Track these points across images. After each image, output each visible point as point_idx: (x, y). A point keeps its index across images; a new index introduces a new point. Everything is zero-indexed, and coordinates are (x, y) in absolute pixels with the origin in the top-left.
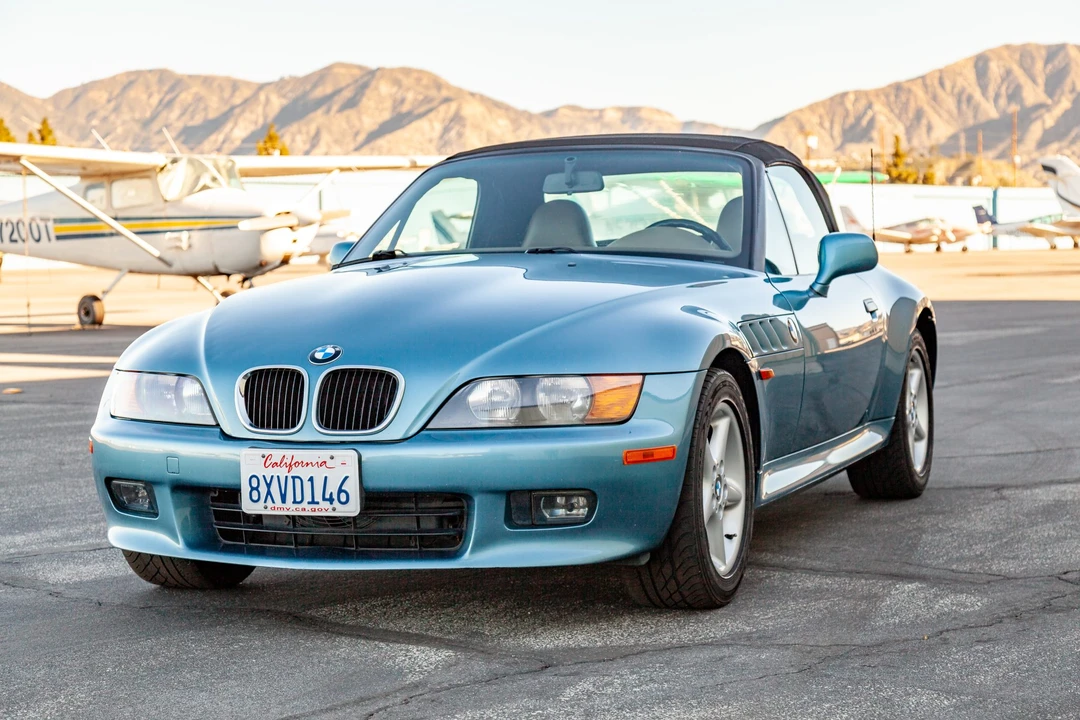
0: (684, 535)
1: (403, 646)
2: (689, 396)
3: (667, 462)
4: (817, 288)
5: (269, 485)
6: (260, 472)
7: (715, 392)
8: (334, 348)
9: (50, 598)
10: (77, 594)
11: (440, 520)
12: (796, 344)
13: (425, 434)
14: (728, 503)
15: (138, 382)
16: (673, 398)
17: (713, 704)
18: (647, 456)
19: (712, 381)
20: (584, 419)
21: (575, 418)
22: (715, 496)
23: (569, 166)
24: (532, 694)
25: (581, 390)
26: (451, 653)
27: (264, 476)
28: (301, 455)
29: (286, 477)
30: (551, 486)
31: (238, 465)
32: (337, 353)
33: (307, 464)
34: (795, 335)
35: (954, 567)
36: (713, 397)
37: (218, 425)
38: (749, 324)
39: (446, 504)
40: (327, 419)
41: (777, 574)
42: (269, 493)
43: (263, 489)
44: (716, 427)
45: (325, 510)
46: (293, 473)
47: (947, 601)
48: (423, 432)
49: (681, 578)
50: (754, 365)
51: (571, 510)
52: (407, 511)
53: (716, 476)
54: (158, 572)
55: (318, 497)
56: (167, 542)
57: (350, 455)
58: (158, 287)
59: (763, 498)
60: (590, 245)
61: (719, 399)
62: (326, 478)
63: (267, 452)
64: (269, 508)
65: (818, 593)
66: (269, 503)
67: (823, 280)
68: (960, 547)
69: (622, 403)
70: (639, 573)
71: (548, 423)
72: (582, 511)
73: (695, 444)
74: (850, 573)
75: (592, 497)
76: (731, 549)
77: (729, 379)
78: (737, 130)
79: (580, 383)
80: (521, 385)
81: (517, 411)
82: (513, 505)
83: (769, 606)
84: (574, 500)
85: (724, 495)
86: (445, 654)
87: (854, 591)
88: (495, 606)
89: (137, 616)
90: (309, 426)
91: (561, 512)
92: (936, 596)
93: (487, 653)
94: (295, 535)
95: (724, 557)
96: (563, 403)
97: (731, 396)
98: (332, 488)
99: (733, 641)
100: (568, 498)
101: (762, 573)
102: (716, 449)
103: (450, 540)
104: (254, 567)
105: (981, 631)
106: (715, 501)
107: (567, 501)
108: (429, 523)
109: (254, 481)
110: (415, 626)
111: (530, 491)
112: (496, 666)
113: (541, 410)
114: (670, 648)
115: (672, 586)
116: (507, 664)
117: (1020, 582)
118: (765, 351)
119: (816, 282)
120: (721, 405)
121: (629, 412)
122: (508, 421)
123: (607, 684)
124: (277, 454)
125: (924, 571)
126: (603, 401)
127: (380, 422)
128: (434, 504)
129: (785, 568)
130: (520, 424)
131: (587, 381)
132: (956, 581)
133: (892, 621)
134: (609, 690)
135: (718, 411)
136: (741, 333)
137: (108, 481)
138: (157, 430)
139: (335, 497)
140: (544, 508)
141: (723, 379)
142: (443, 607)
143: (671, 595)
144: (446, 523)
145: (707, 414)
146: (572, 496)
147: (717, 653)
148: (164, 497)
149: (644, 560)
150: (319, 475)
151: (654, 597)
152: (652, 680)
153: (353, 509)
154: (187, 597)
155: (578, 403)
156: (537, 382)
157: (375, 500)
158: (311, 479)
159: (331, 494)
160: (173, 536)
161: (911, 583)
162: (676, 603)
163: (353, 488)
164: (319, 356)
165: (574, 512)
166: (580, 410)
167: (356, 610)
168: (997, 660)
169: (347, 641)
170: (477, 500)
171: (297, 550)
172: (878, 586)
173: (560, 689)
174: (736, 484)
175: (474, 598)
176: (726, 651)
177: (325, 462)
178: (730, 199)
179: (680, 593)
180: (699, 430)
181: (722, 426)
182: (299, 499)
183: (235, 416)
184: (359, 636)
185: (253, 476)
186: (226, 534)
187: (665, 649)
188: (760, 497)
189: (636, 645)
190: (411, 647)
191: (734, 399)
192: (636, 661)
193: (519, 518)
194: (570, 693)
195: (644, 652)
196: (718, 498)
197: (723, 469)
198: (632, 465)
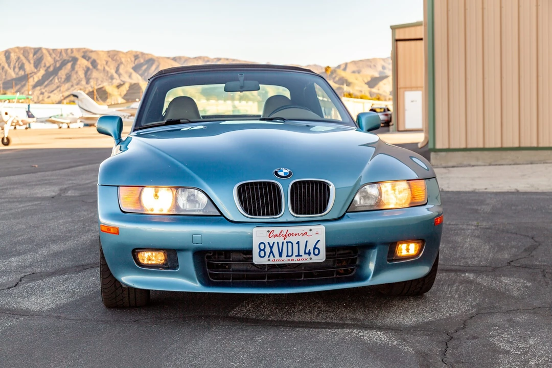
5: (271, 248)
6: (266, 240)
27: (269, 243)
29: (283, 242)
33: (296, 235)
42: (271, 252)
43: (268, 250)
45: (306, 259)
48: (347, 214)
55: (302, 252)
62: (307, 241)
63: (271, 229)
64: (271, 260)
66: (271, 257)
98: (310, 247)
124: (277, 230)
139: (312, 252)
153: (321, 258)
158: (298, 243)
159: (310, 250)
163: (322, 246)
164: (281, 174)
177: (306, 233)
182: (290, 254)
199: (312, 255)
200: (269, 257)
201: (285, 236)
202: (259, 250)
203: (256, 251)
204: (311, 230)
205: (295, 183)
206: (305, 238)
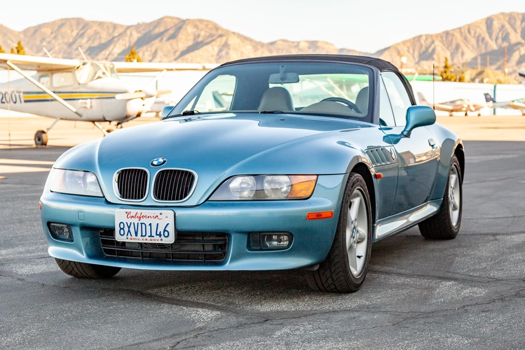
0: (337, 255)
1: (195, 309)
2: (340, 186)
3: (328, 219)
4: (405, 133)
5: (129, 227)
7: (353, 184)
8: (163, 159)
9: (19, 282)
10: (32, 280)
11: (215, 246)
12: (394, 161)
13: (208, 203)
14: (359, 240)
15: (65, 174)
16: (332, 187)
17: (350, 340)
18: (319, 216)
19: (352, 179)
20: (287, 197)
21: (283, 196)
22: (352, 237)
23: (282, 69)
24: (259, 334)
25: (286, 182)
26: (219, 312)
28: (145, 212)
30: (270, 230)
31: (113, 217)
32: (164, 162)
33: (149, 217)
34: (394, 157)
35: (471, 274)
36: (352, 187)
37: (104, 197)
38: (371, 151)
39: (217, 238)
40: (159, 195)
41: (383, 276)
42: (129, 231)
43: (126, 229)
44: (353, 202)
46: (141, 221)
47: (468, 291)
48: (206, 202)
49: (335, 278)
50: (373, 171)
51: (280, 242)
52: (199, 241)
53: (353, 226)
54: (73, 269)
55: (154, 234)
56: (78, 254)
57: (169, 213)
58: (75, 127)
59: (376, 238)
60: (292, 110)
61: (355, 188)
62: (158, 224)
65: (403, 286)
67: (408, 129)
68: (475, 263)
69: (307, 189)
70: (314, 274)
71: (269, 198)
72: (285, 243)
73: (343, 210)
74: (419, 276)
75: (291, 236)
76: (360, 263)
77: (360, 178)
78: (366, 53)
79: (286, 178)
80: (256, 179)
81: (254, 192)
82: (251, 239)
83: (379, 292)
84: (282, 237)
85: (357, 236)
86: (216, 313)
87: (421, 285)
88: (241, 290)
89: (62, 291)
90: (150, 198)
91: (275, 243)
92: (462, 288)
93: (237, 313)
94: (142, 252)
95: (356, 267)
96: (277, 189)
97: (361, 187)
99: (360, 309)
100: (279, 236)
101: (375, 275)
102: (353, 213)
103: (219, 256)
104: (121, 268)
105: (484, 306)
106: (352, 239)
107: (278, 238)
108: (209, 247)
109: (122, 225)
110: (201, 299)
111: (260, 232)
112: (241, 319)
113: (266, 192)
114: (329, 312)
115: (330, 281)
116: (247, 319)
117: (504, 282)
118: (378, 164)
119: (405, 130)
120: (356, 191)
121: (310, 194)
122: (249, 197)
123: (297, 330)
125: (456, 276)
126: (297, 188)
127: (185, 197)
128: (211, 238)
129: (387, 273)
130: (256, 199)
131: (289, 178)
132: (473, 281)
133: (440, 300)
134: (298, 333)
135: (354, 194)
136: (367, 155)
137: (49, 224)
138: (73, 198)
139: (162, 233)
140: (267, 241)
141: (357, 178)
142: (215, 290)
143: (329, 286)
144: (217, 247)
145: (349, 195)
146: (281, 235)
147: (352, 315)
148: (77, 232)
149: (316, 268)
150: (154, 222)
151: (321, 287)
152: (319, 328)
153: (171, 240)
154: (87, 282)
155: (285, 189)
156: (264, 178)
157: (182, 235)
159: (160, 232)
160: (81, 252)
161: (450, 281)
162: (332, 290)
163: (171, 229)
164: (155, 163)
165: (282, 243)
166: (285, 192)
167: (172, 290)
168: (492, 321)
169: (166, 305)
170: (233, 237)
171: (143, 260)
172: (433, 283)
173: (273, 331)
174: (363, 230)
175: (231, 285)
176: (357, 314)
178: (362, 88)
179: (334, 285)
180: (345, 203)
181: (356, 202)
183: (113, 192)
184: (173, 304)
185: (121, 223)
186: (107, 251)
187: (326, 313)
188: (375, 238)
189: (311, 310)
190: (199, 309)
191: (363, 188)
192: (311, 318)
193: (253, 246)
194: (278, 333)
195: (316, 314)
196: (354, 238)
197: (356, 223)
198: (311, 220)
199: (162, 237)
200: (127, 235)
201: (140, 217)
202: (119, 229)
203: (117, 229)
204: (161, 214)
205: (163, 172)
206: (156, 221)
